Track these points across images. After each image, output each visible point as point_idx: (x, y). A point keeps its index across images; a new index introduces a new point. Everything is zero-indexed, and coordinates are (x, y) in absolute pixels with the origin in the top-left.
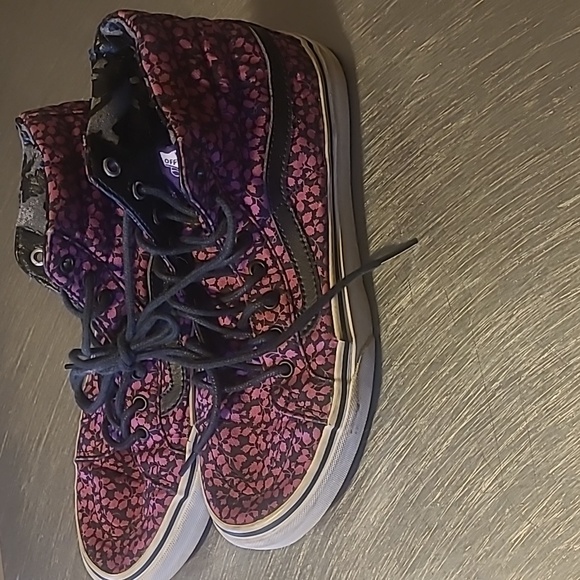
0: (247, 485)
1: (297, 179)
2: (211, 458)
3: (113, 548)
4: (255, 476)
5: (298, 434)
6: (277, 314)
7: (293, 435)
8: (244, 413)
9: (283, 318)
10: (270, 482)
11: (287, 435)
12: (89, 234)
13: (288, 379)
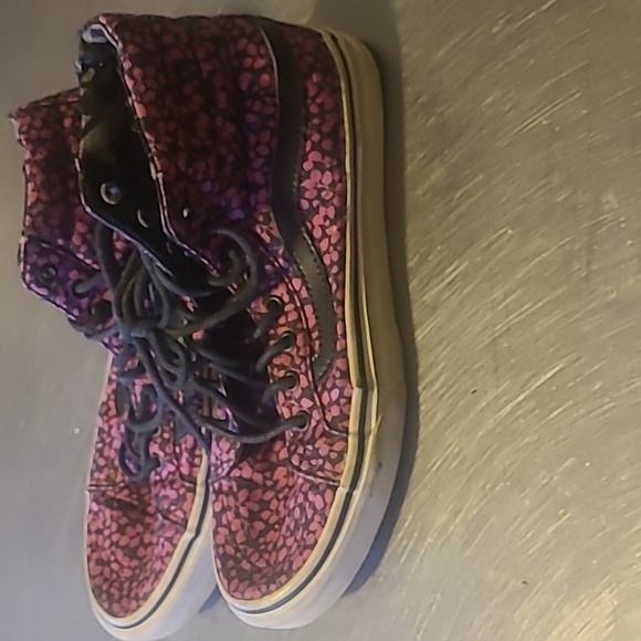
0: (261, 557)
1: (310, 201)
2: (224, 521)
3: (120, 589)
4: (271, 546)
5: (311, 497)
6: (292, 357)
7: (306, 499)
8: (268, 474)
9: (298, 361)
10: (284, 553)
11: (300, 500)
12: (76, 240)
13: (305, 433)
